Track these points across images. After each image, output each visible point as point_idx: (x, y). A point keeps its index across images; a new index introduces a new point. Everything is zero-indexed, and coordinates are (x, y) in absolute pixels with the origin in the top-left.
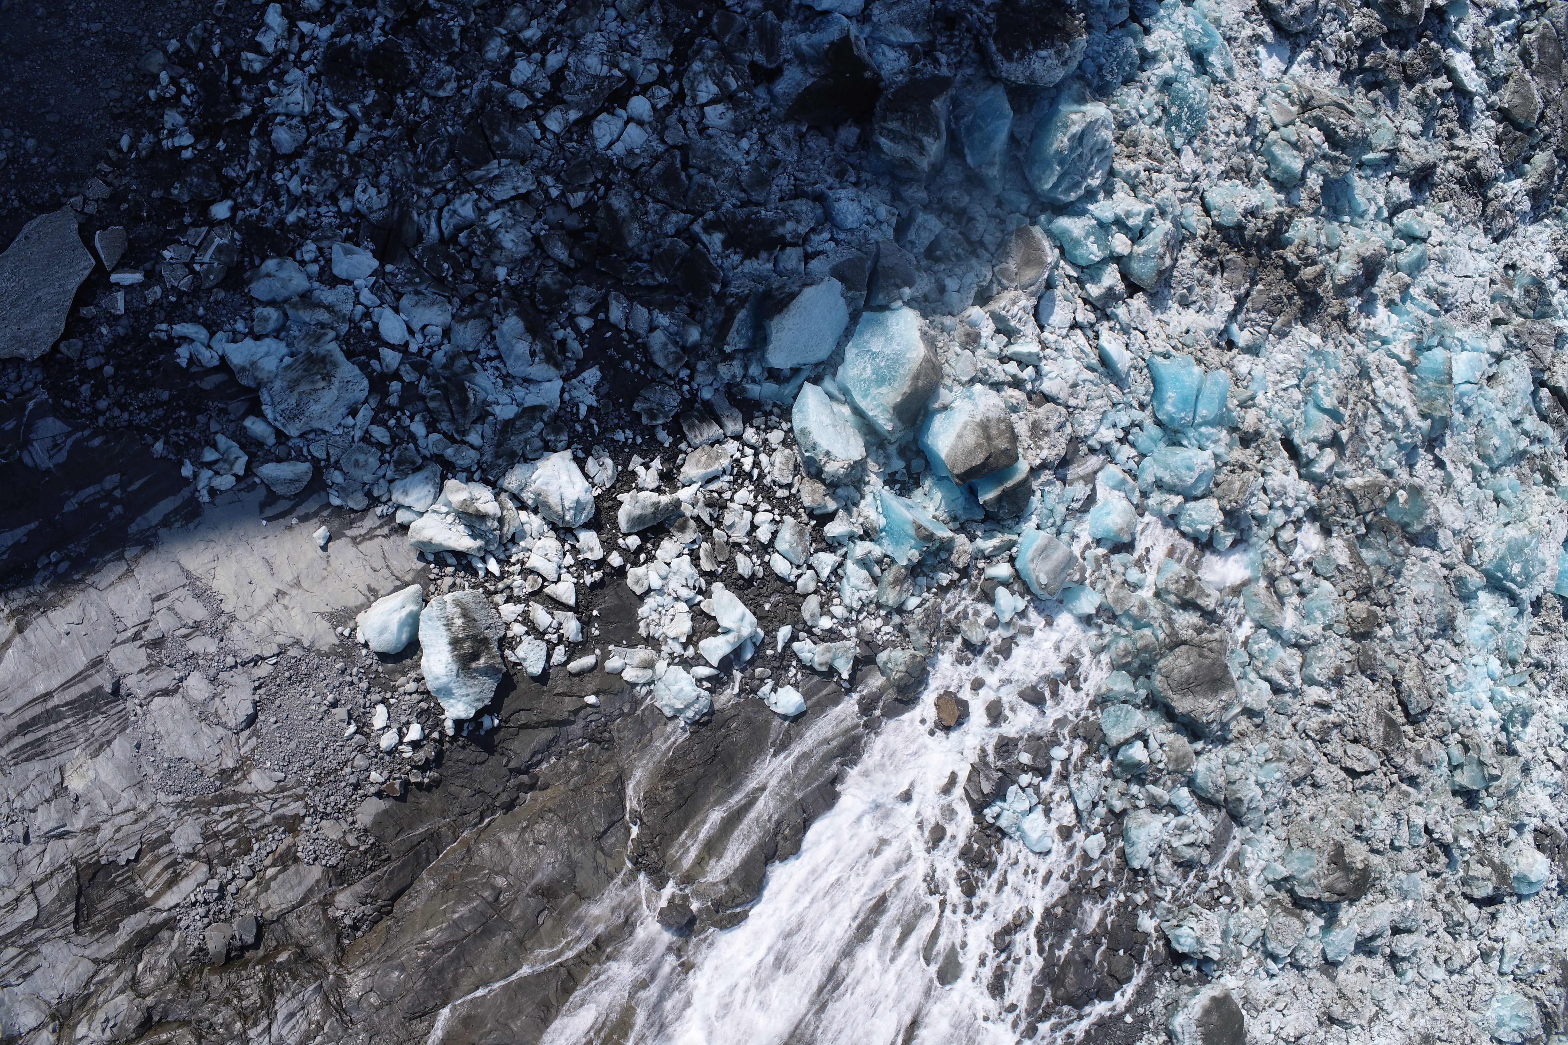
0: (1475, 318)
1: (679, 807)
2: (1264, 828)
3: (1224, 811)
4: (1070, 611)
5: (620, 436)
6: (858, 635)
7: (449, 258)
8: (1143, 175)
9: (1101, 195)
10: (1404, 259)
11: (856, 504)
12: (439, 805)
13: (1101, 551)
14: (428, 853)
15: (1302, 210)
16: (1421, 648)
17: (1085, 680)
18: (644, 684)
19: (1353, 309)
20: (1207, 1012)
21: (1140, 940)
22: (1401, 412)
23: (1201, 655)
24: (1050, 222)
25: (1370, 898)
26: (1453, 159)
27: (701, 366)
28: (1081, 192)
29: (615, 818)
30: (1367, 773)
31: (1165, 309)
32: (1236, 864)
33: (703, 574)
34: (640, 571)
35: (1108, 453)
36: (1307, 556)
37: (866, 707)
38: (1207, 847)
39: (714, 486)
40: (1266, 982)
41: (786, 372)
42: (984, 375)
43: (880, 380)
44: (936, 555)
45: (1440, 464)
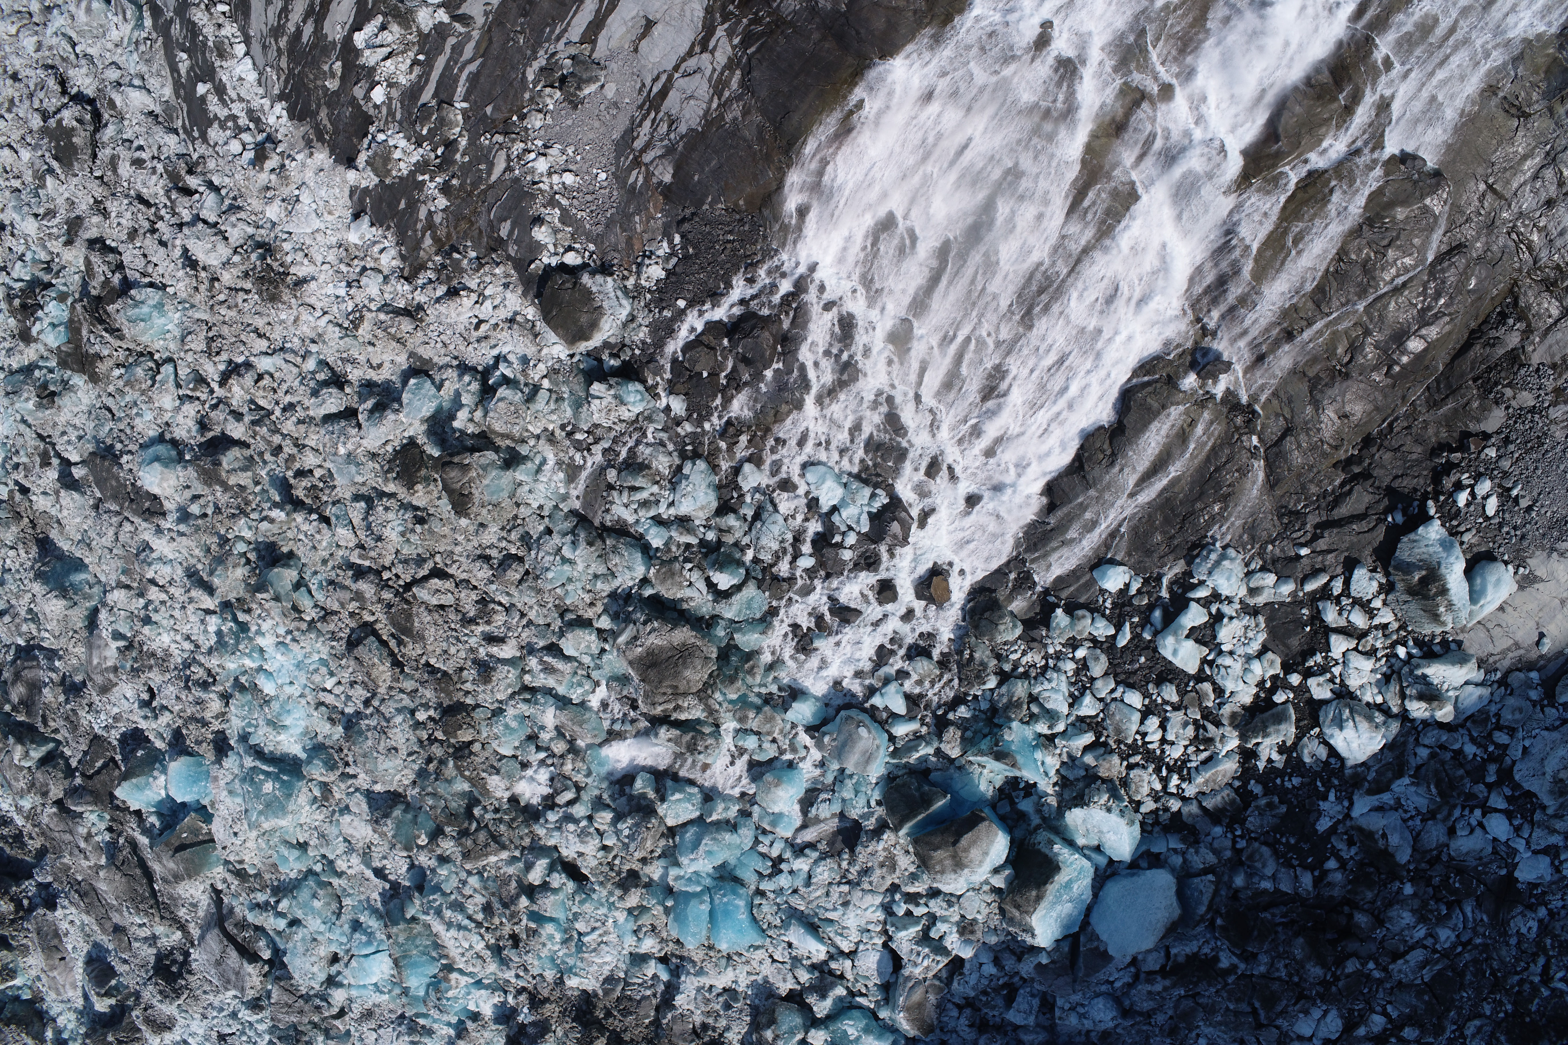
0: (368, 1015)
1: (1217, 470)
2: (546, 513)
3: (597, 523)
4: (817, 699)
5: (1296, 781)
6: (1045, 646)
7: (1454, 891)
11: (1063, 763)
12: (1430, 432)
13: (788, 756)
14: (1438, 390)
16: (376, 703)
17: (786, 635)
18: (1253, 572)
19: (526, 1011)
20: (594, 325)
21: (679, 387)
22: (449, 925)
23: (677, 687)
25: (389, 448)
27: (1228, 854)
29: (1275, 450)
30: (426, 578)
31: (753, 985)
32: (572, 472)
33: (1210, 679)
34: (1272, 672)
35: (793, 846)
36: (529, 772)
37: (1025, 581)
38: (610, 487)
39: (1204, 755)
40: (505, 350)
41: (1144, 864)
42: (952, 900)
43: (1068, 885)
44: (975, 733)
45: (379, 873)
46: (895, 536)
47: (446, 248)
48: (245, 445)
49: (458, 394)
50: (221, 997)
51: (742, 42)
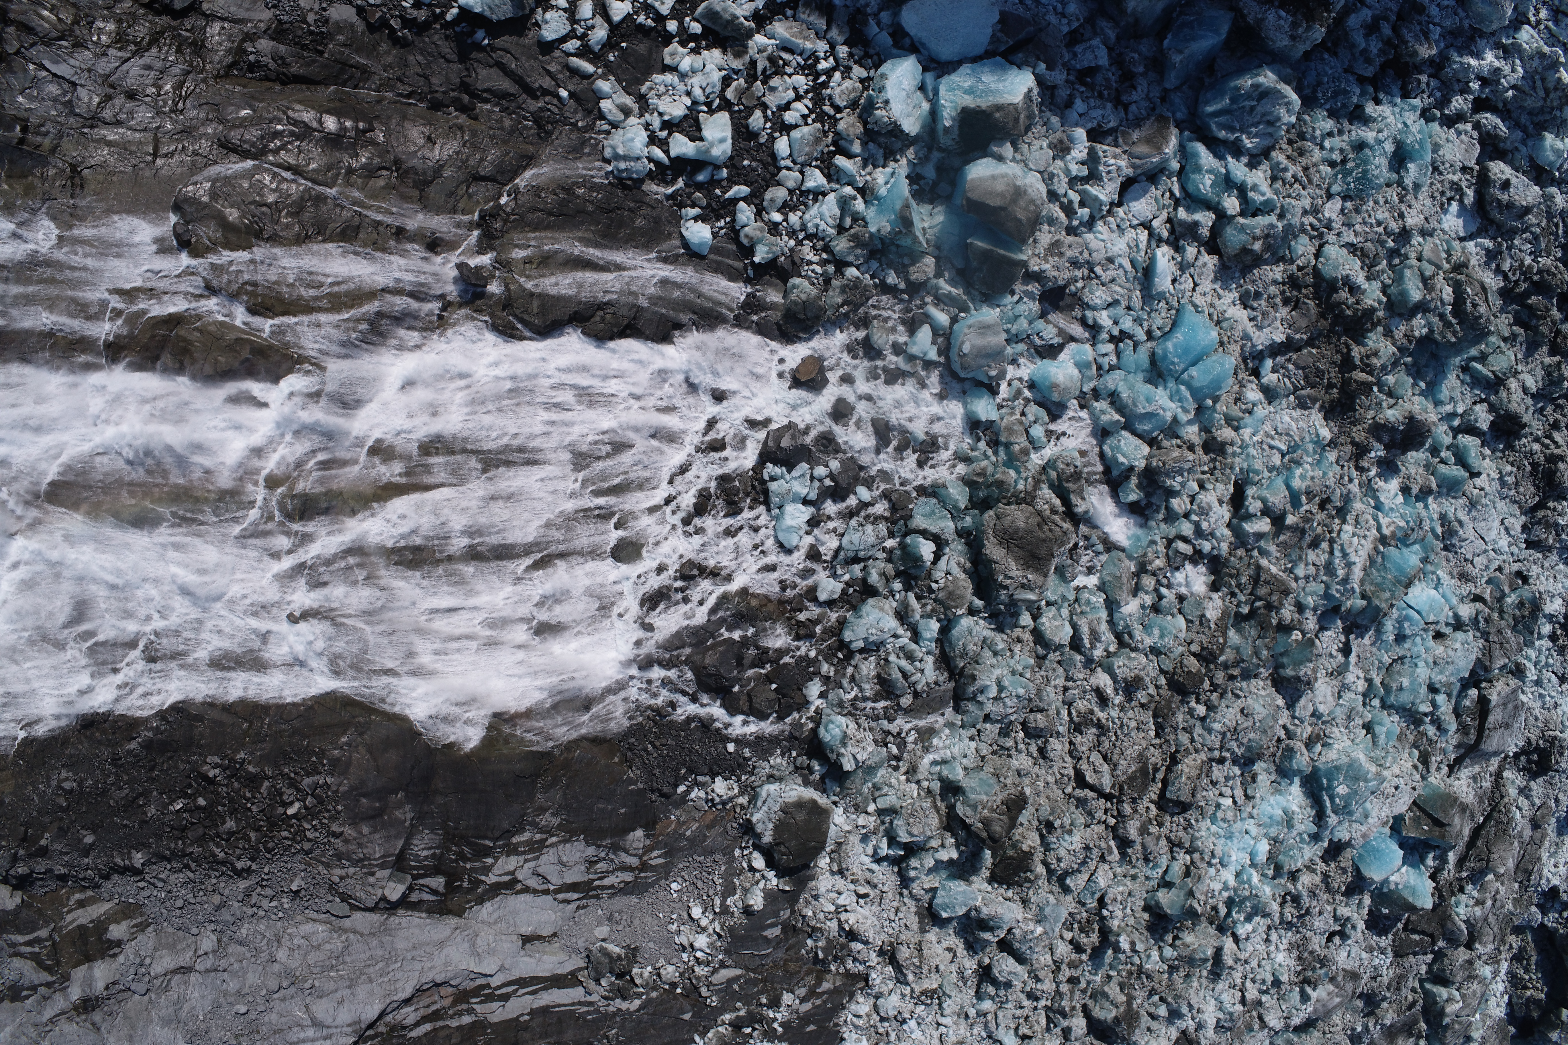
0: (1463, 577)
1: (551, 214)
2: (973, 731)
3: (951, 685)
4: (965, 405)
6: (791, 250)
8: (1289, 175)
9: (1244, 160)
10: (1442, 468)
11: (875, 167)
12: (390, 59)
13: (1027, 393)
14: (351, 77)
15: (1392, 337)
16: (1216, 754)
17: (932, 467)
18: (610, 123)
19: (1373, 454)
20: (800, 804)
21: (798, 700)
22: (1349, 565)
23: (1039, 525)
24: (1191, 140)
26: (1543, 445)
28: (1232, 137)
29: (499, 178)
30: (1092, 788)
31: (1225, 287)
32: (926, 735)
33: (722, 96)
34: (681, 49)
35: (1094, 337)
36: (1183, 590)
37: (751, 305)
38: (916, 695)
39: (786, 56)
40: (867, 860)
41: (907, 41)
42: (1048, 178)
43: (970, 91)
44: (901, 256)
45: (1346, 650)
46: (793, 437)
47: (819, 967)
48: (1086, 1010)
49: (930, 871)
50: (1531, 704)
51: (487, 855)
